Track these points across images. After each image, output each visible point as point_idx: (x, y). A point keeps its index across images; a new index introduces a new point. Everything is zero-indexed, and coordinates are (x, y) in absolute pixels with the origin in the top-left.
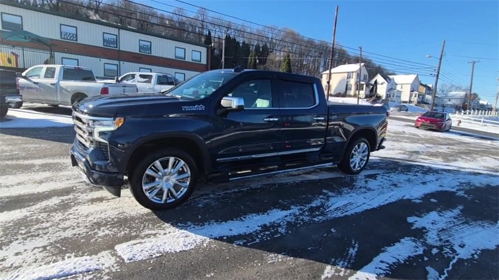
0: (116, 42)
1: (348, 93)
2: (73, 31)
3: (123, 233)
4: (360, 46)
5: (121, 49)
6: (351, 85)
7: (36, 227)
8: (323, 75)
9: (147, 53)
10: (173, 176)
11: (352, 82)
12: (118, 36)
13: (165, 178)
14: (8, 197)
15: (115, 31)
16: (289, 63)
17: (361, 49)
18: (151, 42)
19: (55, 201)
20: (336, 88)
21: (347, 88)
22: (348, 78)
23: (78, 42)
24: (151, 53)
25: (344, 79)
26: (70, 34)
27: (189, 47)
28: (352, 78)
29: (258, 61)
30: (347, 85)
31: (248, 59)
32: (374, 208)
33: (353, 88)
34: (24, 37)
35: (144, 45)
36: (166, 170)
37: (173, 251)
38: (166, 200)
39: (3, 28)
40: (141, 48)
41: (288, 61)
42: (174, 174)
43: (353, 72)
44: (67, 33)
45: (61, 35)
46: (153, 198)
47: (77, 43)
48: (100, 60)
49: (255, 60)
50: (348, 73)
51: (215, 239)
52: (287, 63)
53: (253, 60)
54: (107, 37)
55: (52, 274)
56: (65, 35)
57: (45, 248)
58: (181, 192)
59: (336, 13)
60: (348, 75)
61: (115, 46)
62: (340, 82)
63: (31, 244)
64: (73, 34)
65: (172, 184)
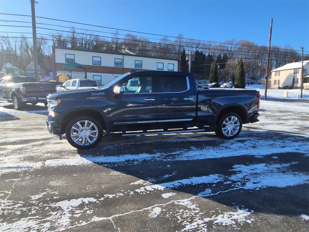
0: (122, 63)
1: (295, 85)
2: (99, 59)
3: (55, 156)
4: (302, 47)
5: (124, 67)
6: (298, 79)
7: (24, 151)
8: (272, 73)
9: (139, 68)
10: (88, 131)
11: (299, 76)
12: (123, 60)
13: (84, 132)
14: (24, 140)
15: (121, 57)
16: (242, 66)
17: (303, 49)
18: (142, 61)
19: (41, 142)
20: (284, 83)
21: (294, 81)
22: (294, 73)
23: (102, 66)
24: (142, 68)
25: (291, 74)
26: (97, 61)
27: (166, 62)
28: (299, 73)
29: (219, 67)
30: (294, 79)
31: (211, 65)
32: (216, 158)
33: (300, 81)
34: (73, 66)
35: (138, 64)
36: (84, 128)
37: (69, 165)
38: (85, 144)
39: (66, 62)
40: (136, 65)
41: (241, 64)
42: (88, 130)
43: (299, 68)
44: (96, 61)
45: (93, 63)
46: (77, 142)
47: (100, 66)
48: (113, 75)
49: (217, 66)
50: (294, 69)
51: (95, 163)
52: (241, 66)
53: (214, 66)
54: (117, 60)
55: (14, 166)
56: (95, 62)
57: (20, 158)
58: (94, 140)
59: (271, 24)
60: (294, 71)
61: (121, 65)
62: (288, 77)
63: (17, 156)
64: (99, 62)
65: (88, 135)
